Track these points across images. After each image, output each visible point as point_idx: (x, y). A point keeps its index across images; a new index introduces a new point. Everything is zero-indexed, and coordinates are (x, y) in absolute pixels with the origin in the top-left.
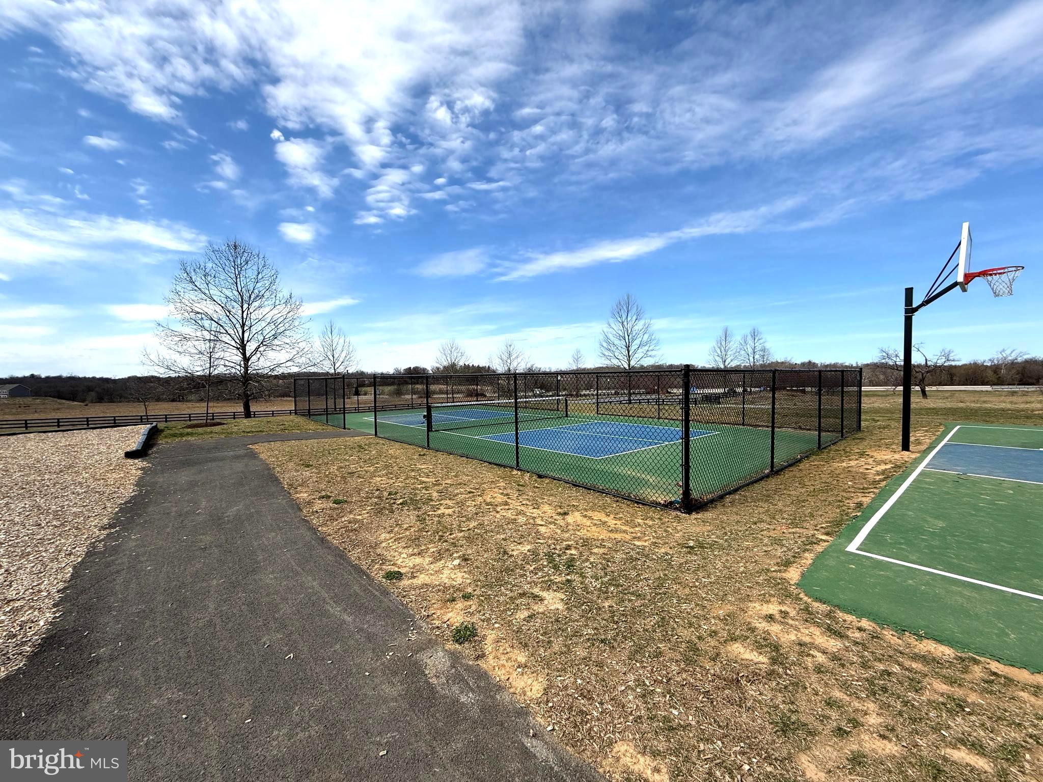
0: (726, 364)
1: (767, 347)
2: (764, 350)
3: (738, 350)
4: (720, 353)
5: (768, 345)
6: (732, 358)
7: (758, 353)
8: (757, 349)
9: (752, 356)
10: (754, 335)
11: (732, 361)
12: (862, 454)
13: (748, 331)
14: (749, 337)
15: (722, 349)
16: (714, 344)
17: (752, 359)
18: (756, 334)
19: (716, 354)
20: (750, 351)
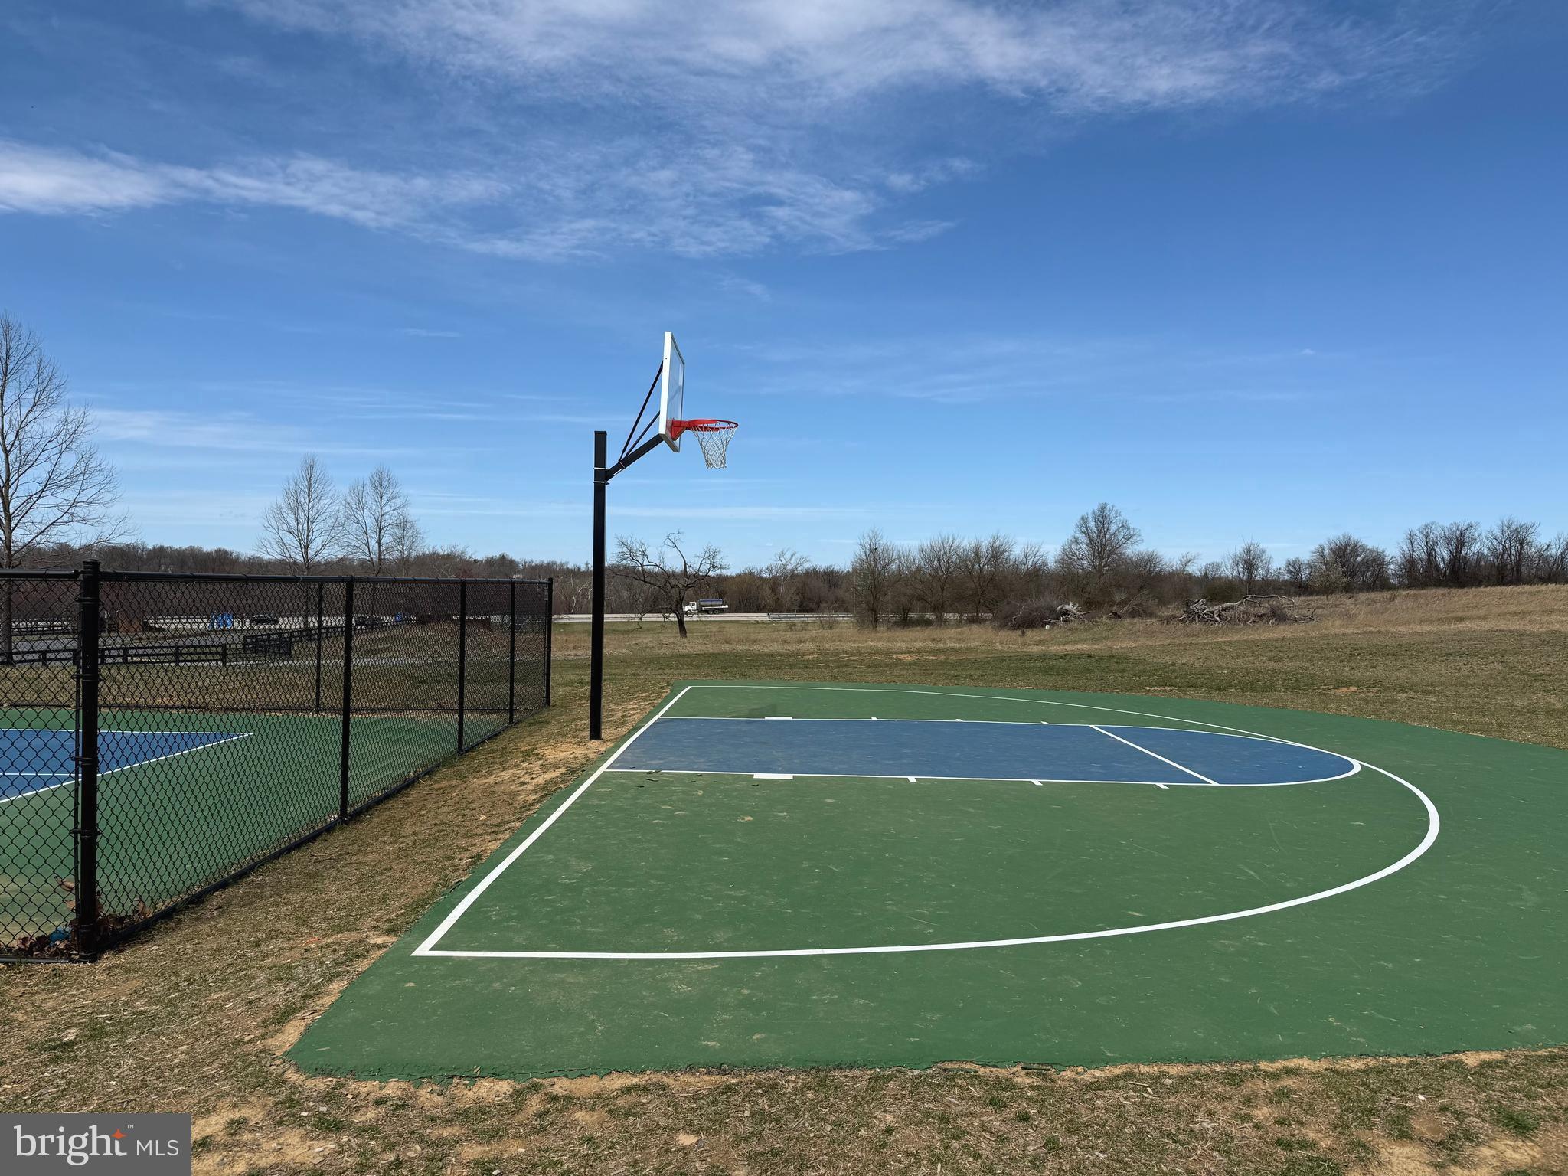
0: (311, 553)
1: (411, 518)
2: (404, 524)
3: (342, 519)
4: (293, 524)
5: (412, 513)
6: (324, 538)
7: (389, 530)
8: (388, 520)
9: (375, 536)
10: (381, 484)
11: (324, 546)
12: (528, 755)
13: (366, 475)
14: (369, 488)
15: (301, 514)
16: (281, 499)
17: (373, 543)
18: (384, 484)
19: (285, 527)
20: (370, 523)
